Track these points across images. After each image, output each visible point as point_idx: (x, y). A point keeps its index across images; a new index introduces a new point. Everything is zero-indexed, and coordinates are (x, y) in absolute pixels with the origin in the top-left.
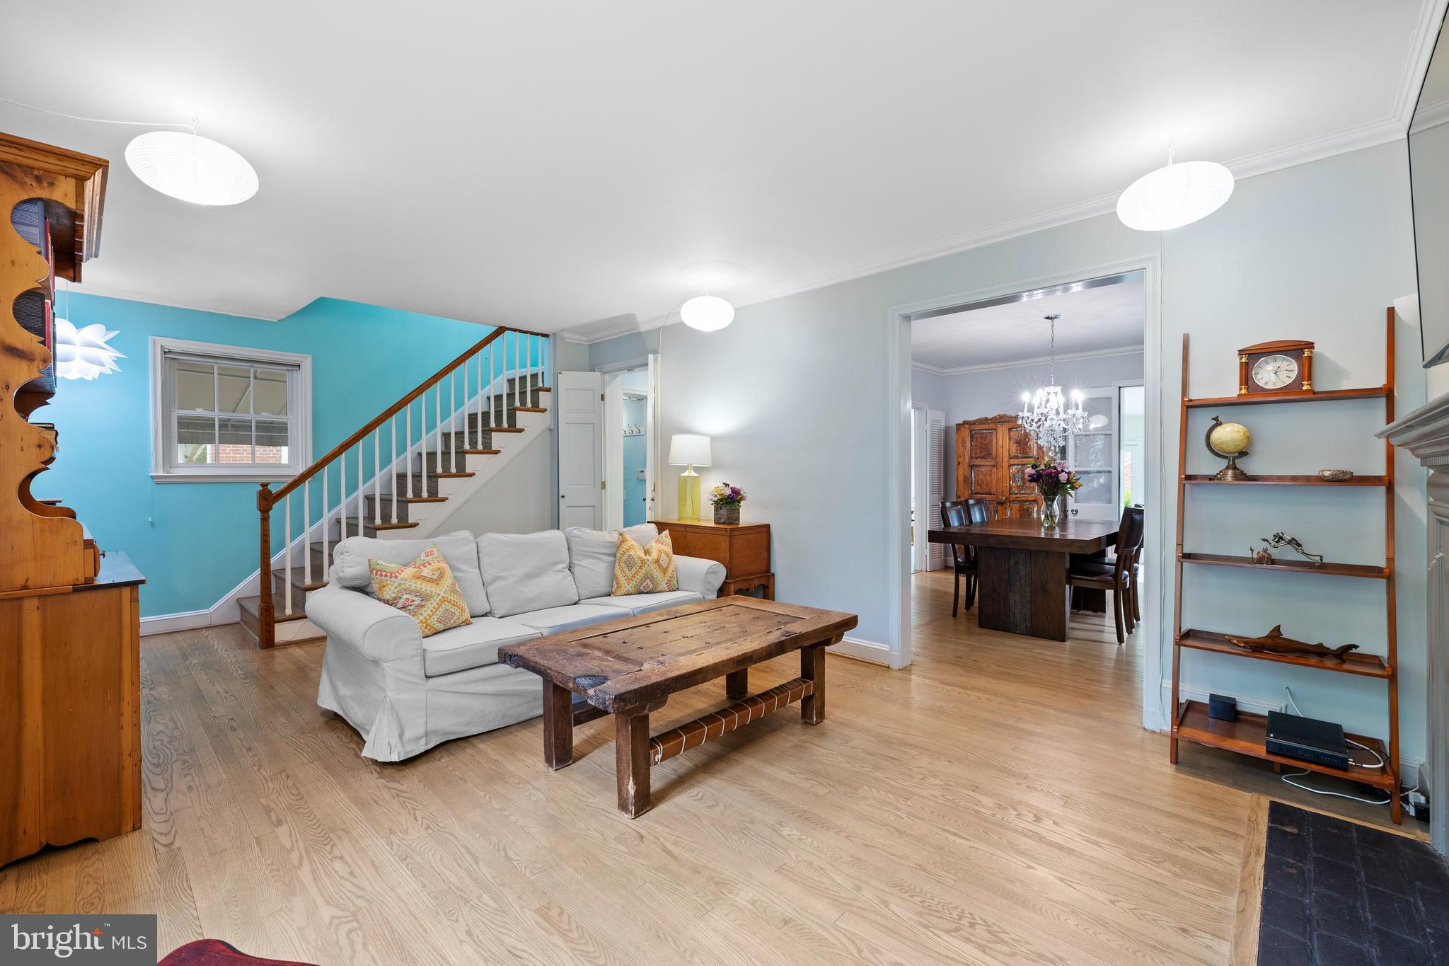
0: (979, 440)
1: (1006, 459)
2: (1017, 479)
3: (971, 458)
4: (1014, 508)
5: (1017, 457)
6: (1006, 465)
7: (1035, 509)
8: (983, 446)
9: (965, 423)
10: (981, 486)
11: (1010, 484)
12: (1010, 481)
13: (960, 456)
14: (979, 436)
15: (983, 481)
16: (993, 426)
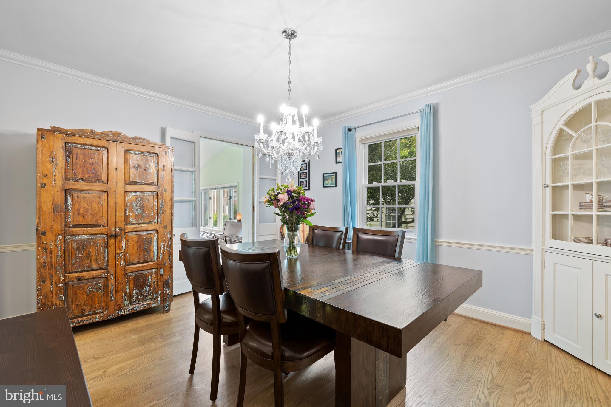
0: (81, 156)
1: (121, 184)
2: (135, 208)
3: (66, 179)
4: (131, 240)
5: (135, 183)
6: (120, 191)
7: (155, 238)
8: (88, 165)
9: (55, 130)
10: (83, 216)
11: (125, 214)
12: (125, 209)
13: (46, 176)
14: (79, 151)
15: (86, 211)
16: (103, 143)
